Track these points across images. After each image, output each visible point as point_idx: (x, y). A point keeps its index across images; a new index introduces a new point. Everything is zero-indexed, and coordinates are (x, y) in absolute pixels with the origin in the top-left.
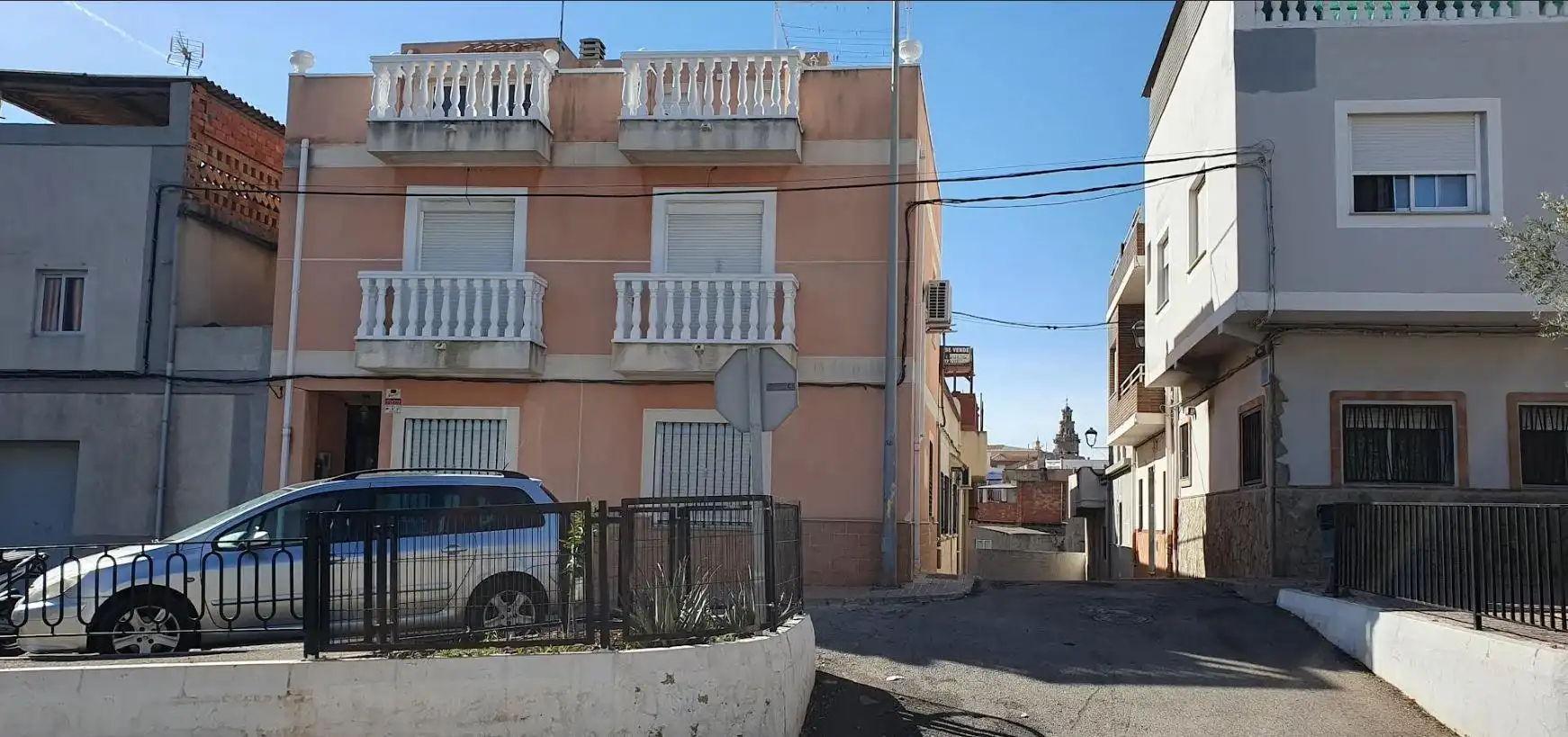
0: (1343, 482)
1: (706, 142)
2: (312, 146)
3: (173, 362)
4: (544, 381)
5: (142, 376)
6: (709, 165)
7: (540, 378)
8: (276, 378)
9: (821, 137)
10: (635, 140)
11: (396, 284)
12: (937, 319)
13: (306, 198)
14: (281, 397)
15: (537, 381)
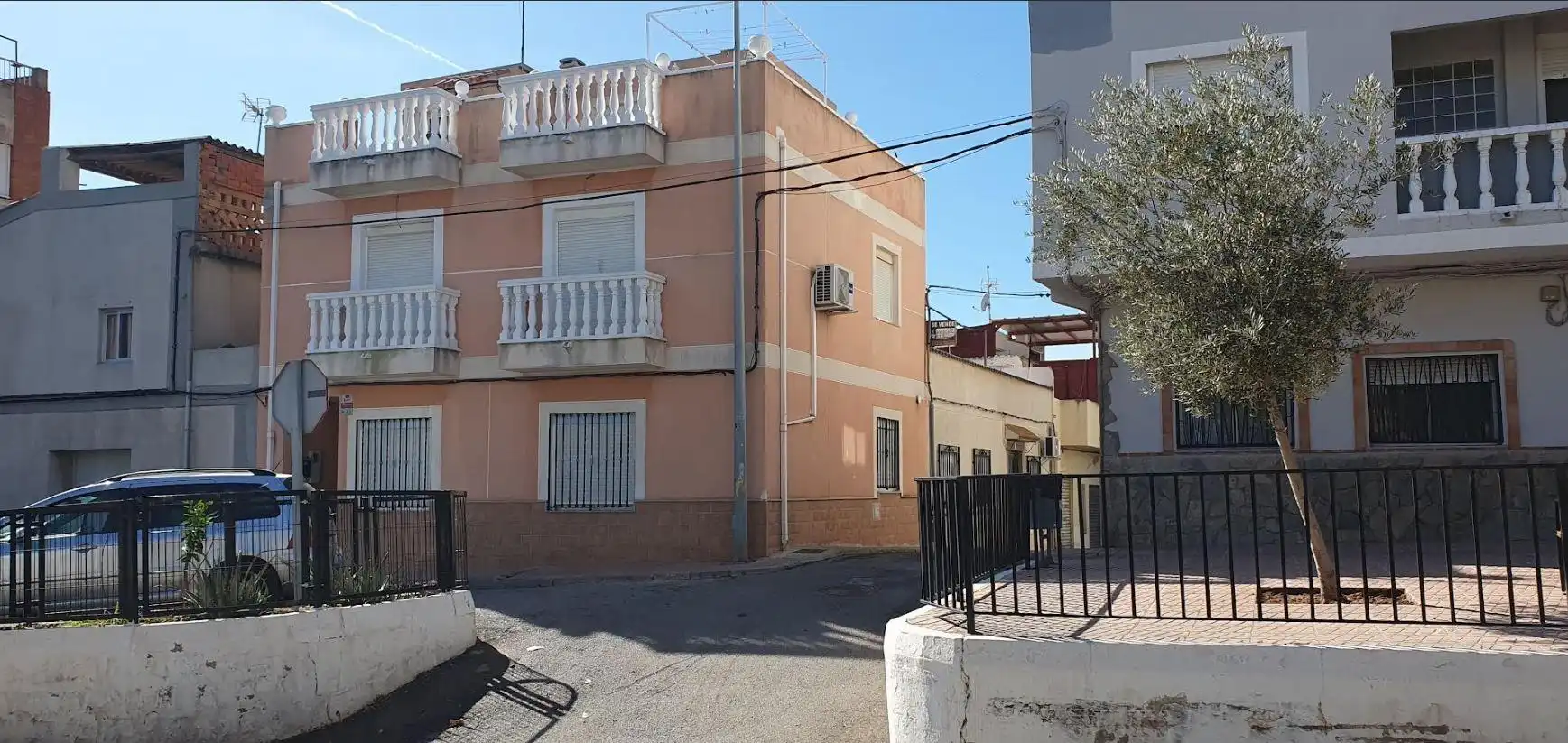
0: (1175, 448)
1: (571, 154)
2: (284, 187)
3: (191, 379)
4: (458, 381)
5: (171, 393)
6: (585, 173)
7: (455, 379)
8: (261, 390)
9: (680, 139)
10: (513, 158)
11: (347, 303)
12: (824, 302)
13: (280, 234)
14: (265, 406)
15: (452, 382)
